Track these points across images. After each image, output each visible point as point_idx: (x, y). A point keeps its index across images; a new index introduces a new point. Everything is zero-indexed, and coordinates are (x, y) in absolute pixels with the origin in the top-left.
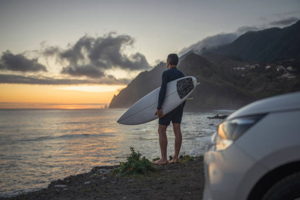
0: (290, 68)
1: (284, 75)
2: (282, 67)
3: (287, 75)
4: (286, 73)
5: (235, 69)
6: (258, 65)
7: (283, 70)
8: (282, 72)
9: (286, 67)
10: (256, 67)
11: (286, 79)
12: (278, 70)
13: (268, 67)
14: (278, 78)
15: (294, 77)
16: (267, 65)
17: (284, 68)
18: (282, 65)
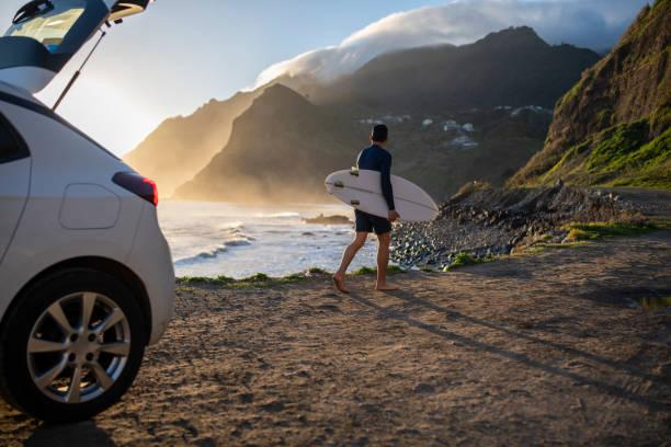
0: (468, 127)
1: (456, 140)
2: (453, 122)
3: (461, 140)
4: (459, 136)
5: (363, 121)
6: (408, 117)
7: (455, 130)
8: (453, 133)
9: (462, 124)
10: (406, 119)
11: (460, 146)
12: (446, 128)
13: (427, 122)
14: (446, 144)
15: (476, 144)
16: (424, 119)
17: (458, 126)
18: (454, 119)
